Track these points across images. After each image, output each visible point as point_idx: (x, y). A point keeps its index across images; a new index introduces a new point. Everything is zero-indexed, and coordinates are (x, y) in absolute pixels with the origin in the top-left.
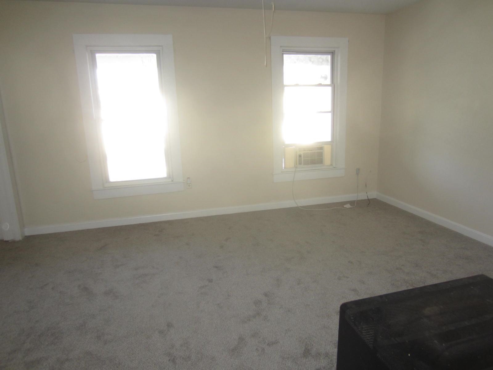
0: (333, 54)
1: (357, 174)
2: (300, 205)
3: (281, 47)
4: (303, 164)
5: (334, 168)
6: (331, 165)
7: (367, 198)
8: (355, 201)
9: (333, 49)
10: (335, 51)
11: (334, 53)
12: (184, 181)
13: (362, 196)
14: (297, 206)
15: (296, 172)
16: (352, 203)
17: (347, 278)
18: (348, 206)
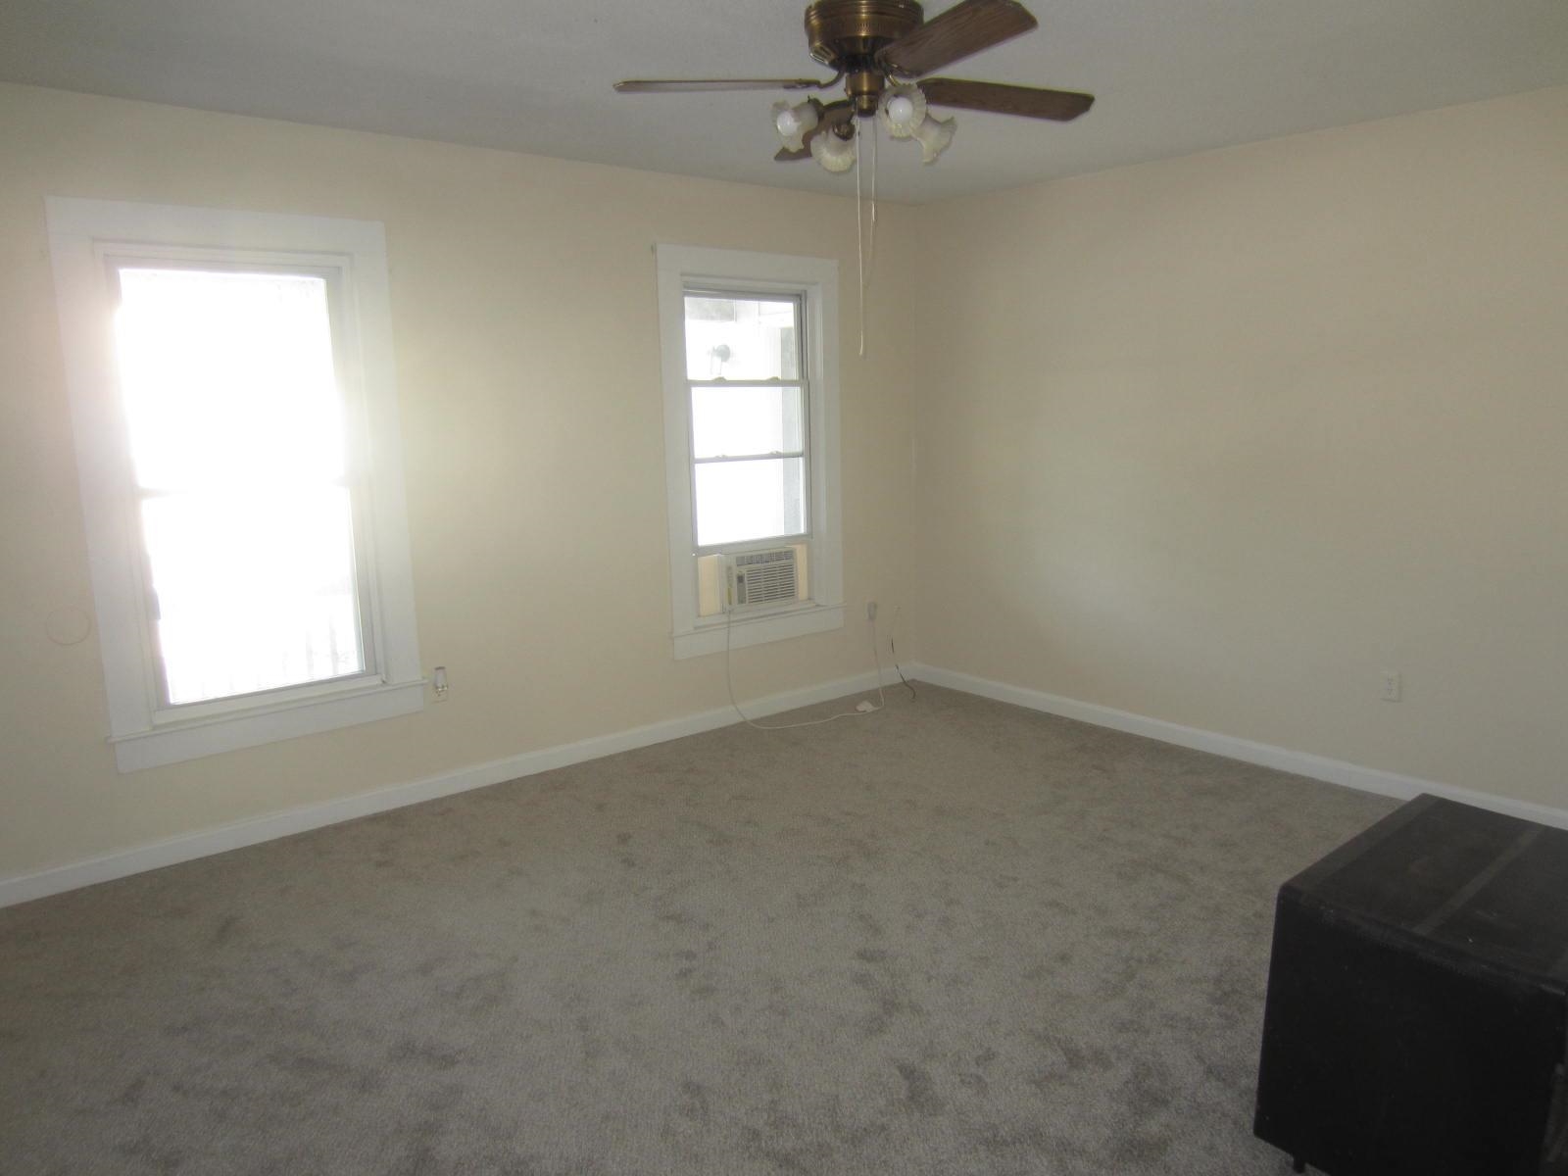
0: (799, 298)
1: (872, 618)
2: (749, 717)
3: (682, 275)
4: (747, 601)
5: (818, 606)
6: (809, 599)
7: (901, 681)
8: (877, 690)
9: (802, 287)
10: (805, 291)
11: (803, 298)
12: (426, 681)
13: (890, 676)
14: (742, 720)
15: (732, 625)
16: (871, 696)
17: (1015, 879)
18: (866, 707)
